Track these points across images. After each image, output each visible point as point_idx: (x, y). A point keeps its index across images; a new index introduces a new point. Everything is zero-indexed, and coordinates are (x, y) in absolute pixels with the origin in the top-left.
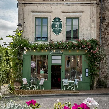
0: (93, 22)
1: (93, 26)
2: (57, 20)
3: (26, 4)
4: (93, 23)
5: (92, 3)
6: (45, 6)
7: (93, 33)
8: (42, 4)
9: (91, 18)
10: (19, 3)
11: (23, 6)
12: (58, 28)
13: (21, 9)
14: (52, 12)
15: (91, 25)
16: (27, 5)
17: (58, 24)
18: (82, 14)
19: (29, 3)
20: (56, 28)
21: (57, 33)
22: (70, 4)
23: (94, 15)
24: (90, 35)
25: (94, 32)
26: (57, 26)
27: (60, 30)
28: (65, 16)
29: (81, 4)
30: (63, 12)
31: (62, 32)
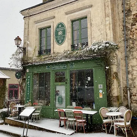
0: (107, 16)
2: (60, 26)
3: (30, 17)
7: (108, 32)
8: (44, 11)
9: (104, 12)
10: (24, 17)
11: (28, 20)
13: (26, 23)
14: (54, 17)
19: (33, 15)
20: (59, 36)
21: (60, 42)
22: (75, 1)
23: (108, 6)
24: (103, 36)
26: (60, 33)
28: (69, 18)
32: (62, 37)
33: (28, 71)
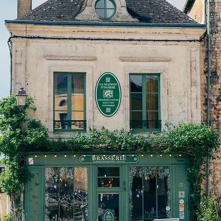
0: (193, 84)
1: (194, 95)
2: (108, 80)
3: (30, 40)
4: (194, 88)
5: (191, 41)
6: (77, 45)
8: (69, 39)
9: (189, 76)
10: (15, 37)
11: (24, 44)
12: (111, 98)
14: (95, 59)
15: (189, 91)
16: (34, 40)
17: (111, 89)
18: (167, 64)
19: (39, 38)
20: (105, 98)
21: (108, 110)
22: (139, 40)
23: (195, 68)
24: (186, 116)
25: (195, 110)
26: (108, 94)
27: (116, 103)
28: (127, 70)
29: (165, 42)
30: (123, 59)
31: (121, 108)
32: (112, 101)
33: (32, 163)
